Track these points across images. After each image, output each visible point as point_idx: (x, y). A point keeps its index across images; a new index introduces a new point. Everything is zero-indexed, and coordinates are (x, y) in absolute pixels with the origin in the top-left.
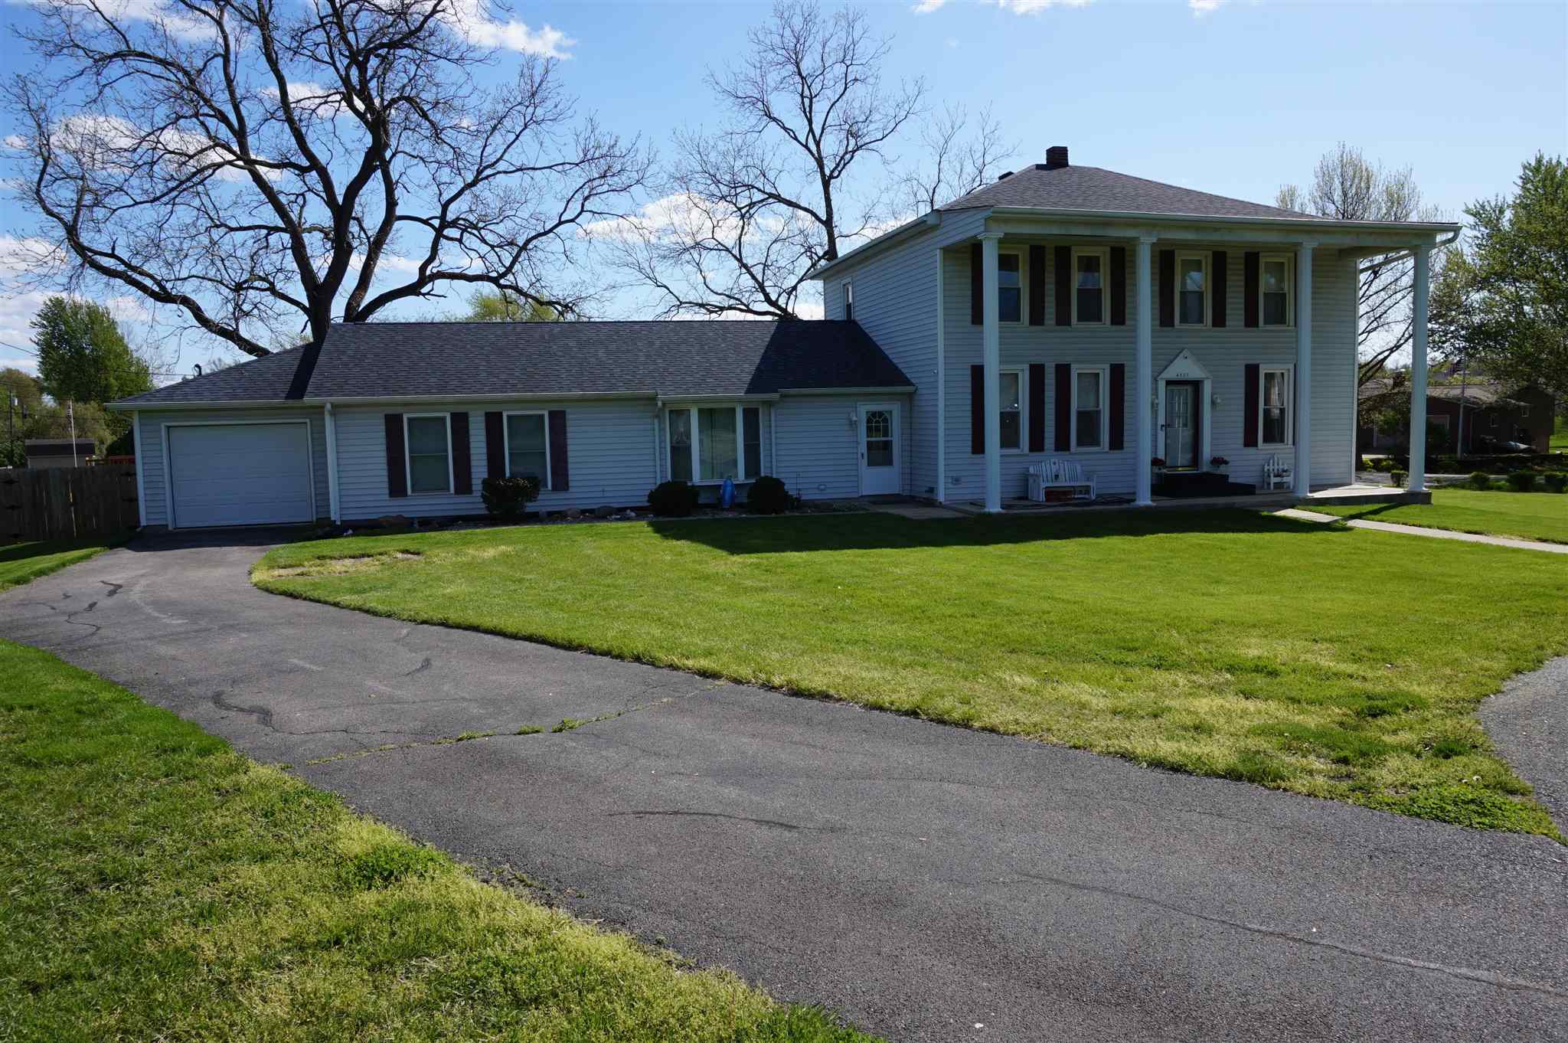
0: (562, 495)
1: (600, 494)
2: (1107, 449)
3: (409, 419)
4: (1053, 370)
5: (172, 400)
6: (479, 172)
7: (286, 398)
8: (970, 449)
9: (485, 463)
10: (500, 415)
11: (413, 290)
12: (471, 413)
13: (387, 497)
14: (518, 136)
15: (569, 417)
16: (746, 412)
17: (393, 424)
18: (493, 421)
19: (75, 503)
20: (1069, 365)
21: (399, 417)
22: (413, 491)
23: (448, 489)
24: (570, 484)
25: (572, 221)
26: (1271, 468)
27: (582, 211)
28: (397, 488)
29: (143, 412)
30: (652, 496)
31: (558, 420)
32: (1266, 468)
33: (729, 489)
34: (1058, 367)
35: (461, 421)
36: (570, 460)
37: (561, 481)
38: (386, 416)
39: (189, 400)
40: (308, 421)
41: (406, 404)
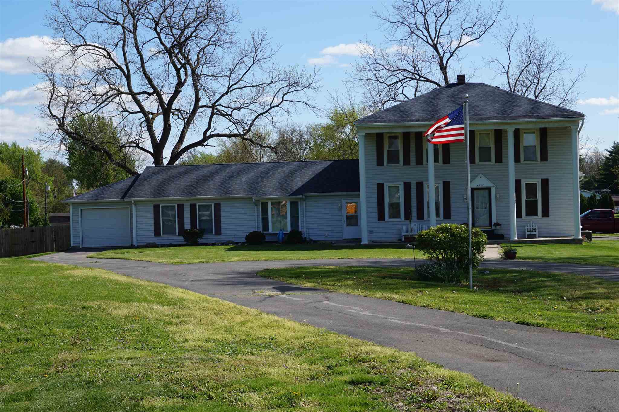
0: (218, 237)
1: (233, 237)
2: (442, 218)
3: (163, 207)
4: (415, 184)
5: (82, 199)
6: (229, 89)
7: (121, 199)
8: (377, 219)
9: (190, 224)
10: (196, 204)
11: (200, 143)
12: (185, 204)
13: (153, 236)
14: (249, 68)
15: (222, 205)
16: (292, 203)
17: (156, 208)
18: (193, 207)
19: (55, 241)
20: (423, 182)
21: (159, 206)
22: (163, 234)
23: (176, 233)
24: (222, 232)
25: (278, 106)
26: (529, 227)
27: (283, 101)
28: (157, 233)
29: (73, 204)
30: (247, 237)
31: (218, 206)
32: (526, 228)
33: (281, 235)
34: (417, 183)
35: (181, 207)
36: (222, 223)
37: (218, 231)
38: (154, 205)
39: (88, 199)
40: (129, 207)
41: (161, 201)
